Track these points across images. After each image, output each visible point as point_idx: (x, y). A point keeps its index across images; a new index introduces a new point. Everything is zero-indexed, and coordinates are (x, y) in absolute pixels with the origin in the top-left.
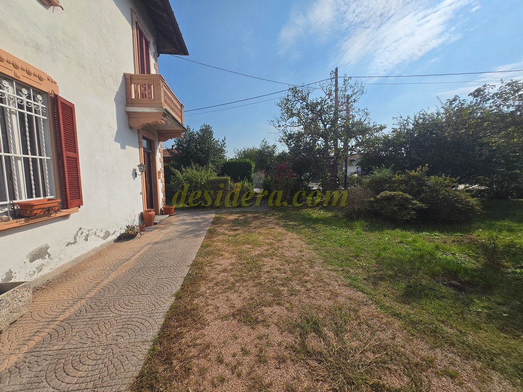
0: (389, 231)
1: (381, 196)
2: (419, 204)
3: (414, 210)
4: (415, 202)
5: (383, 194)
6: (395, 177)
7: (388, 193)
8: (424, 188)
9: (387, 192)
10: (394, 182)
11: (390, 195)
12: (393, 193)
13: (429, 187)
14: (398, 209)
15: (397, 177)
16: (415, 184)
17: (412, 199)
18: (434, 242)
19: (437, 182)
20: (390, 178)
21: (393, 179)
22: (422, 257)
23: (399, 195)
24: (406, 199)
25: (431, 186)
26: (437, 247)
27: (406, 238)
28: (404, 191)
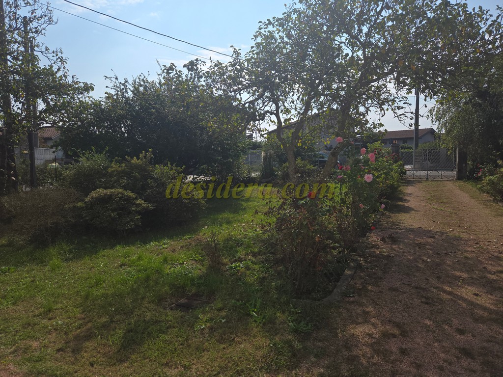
0: (105, 252)
1: (92, 198)
2: (144, 204)
3: (139, 213)
4: (139, 201)
5: (94, 194)
6: (112, 167)
7: (102, 192)
8: (149, 181)
9: (101, 190)
10: (111, 175)
11: (105, 194)
12: (109, 191)
13: (155, 180)
14: (118, 214)
15: (114, 166)
16: (139, 176)
17: (136, 198)
18: (162, 253)
19: (162, 173)
20: (105, 168)
21: (110, 170)
22: (148, 278)
23: (118, 194)
24: (128, 200)
25: (157, 179)
26: (165, 260)
27: (129, 257)
28: (125, 188)
